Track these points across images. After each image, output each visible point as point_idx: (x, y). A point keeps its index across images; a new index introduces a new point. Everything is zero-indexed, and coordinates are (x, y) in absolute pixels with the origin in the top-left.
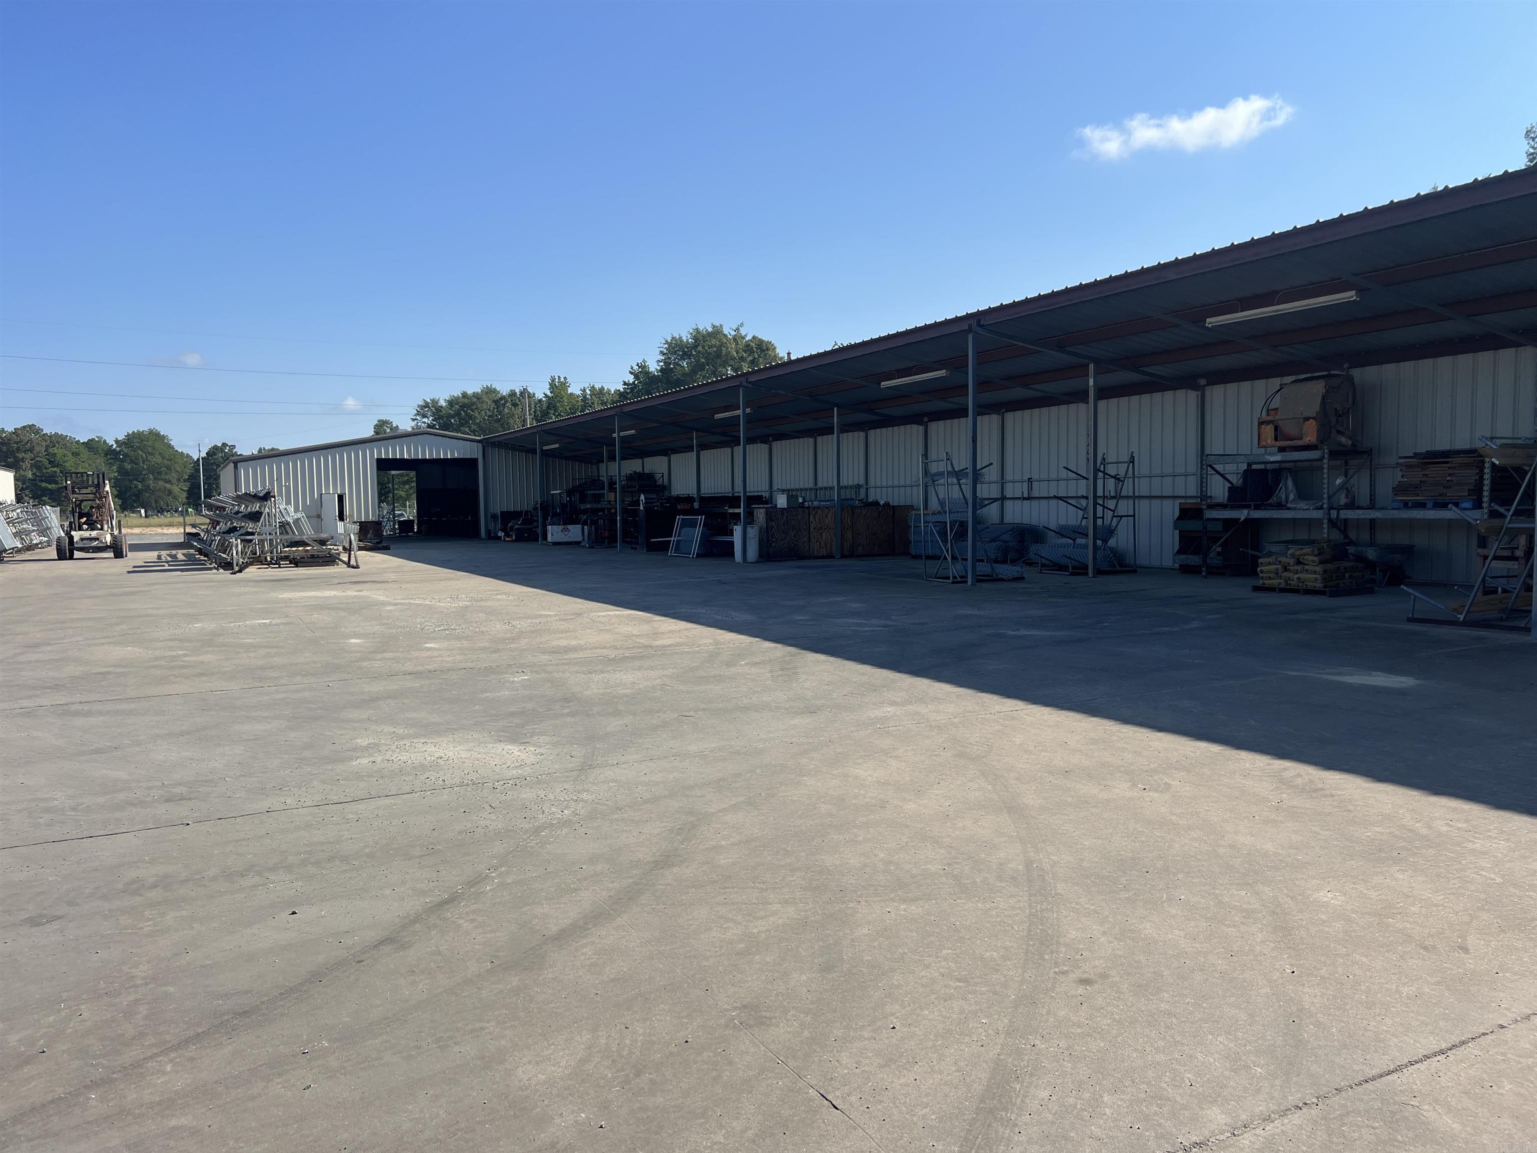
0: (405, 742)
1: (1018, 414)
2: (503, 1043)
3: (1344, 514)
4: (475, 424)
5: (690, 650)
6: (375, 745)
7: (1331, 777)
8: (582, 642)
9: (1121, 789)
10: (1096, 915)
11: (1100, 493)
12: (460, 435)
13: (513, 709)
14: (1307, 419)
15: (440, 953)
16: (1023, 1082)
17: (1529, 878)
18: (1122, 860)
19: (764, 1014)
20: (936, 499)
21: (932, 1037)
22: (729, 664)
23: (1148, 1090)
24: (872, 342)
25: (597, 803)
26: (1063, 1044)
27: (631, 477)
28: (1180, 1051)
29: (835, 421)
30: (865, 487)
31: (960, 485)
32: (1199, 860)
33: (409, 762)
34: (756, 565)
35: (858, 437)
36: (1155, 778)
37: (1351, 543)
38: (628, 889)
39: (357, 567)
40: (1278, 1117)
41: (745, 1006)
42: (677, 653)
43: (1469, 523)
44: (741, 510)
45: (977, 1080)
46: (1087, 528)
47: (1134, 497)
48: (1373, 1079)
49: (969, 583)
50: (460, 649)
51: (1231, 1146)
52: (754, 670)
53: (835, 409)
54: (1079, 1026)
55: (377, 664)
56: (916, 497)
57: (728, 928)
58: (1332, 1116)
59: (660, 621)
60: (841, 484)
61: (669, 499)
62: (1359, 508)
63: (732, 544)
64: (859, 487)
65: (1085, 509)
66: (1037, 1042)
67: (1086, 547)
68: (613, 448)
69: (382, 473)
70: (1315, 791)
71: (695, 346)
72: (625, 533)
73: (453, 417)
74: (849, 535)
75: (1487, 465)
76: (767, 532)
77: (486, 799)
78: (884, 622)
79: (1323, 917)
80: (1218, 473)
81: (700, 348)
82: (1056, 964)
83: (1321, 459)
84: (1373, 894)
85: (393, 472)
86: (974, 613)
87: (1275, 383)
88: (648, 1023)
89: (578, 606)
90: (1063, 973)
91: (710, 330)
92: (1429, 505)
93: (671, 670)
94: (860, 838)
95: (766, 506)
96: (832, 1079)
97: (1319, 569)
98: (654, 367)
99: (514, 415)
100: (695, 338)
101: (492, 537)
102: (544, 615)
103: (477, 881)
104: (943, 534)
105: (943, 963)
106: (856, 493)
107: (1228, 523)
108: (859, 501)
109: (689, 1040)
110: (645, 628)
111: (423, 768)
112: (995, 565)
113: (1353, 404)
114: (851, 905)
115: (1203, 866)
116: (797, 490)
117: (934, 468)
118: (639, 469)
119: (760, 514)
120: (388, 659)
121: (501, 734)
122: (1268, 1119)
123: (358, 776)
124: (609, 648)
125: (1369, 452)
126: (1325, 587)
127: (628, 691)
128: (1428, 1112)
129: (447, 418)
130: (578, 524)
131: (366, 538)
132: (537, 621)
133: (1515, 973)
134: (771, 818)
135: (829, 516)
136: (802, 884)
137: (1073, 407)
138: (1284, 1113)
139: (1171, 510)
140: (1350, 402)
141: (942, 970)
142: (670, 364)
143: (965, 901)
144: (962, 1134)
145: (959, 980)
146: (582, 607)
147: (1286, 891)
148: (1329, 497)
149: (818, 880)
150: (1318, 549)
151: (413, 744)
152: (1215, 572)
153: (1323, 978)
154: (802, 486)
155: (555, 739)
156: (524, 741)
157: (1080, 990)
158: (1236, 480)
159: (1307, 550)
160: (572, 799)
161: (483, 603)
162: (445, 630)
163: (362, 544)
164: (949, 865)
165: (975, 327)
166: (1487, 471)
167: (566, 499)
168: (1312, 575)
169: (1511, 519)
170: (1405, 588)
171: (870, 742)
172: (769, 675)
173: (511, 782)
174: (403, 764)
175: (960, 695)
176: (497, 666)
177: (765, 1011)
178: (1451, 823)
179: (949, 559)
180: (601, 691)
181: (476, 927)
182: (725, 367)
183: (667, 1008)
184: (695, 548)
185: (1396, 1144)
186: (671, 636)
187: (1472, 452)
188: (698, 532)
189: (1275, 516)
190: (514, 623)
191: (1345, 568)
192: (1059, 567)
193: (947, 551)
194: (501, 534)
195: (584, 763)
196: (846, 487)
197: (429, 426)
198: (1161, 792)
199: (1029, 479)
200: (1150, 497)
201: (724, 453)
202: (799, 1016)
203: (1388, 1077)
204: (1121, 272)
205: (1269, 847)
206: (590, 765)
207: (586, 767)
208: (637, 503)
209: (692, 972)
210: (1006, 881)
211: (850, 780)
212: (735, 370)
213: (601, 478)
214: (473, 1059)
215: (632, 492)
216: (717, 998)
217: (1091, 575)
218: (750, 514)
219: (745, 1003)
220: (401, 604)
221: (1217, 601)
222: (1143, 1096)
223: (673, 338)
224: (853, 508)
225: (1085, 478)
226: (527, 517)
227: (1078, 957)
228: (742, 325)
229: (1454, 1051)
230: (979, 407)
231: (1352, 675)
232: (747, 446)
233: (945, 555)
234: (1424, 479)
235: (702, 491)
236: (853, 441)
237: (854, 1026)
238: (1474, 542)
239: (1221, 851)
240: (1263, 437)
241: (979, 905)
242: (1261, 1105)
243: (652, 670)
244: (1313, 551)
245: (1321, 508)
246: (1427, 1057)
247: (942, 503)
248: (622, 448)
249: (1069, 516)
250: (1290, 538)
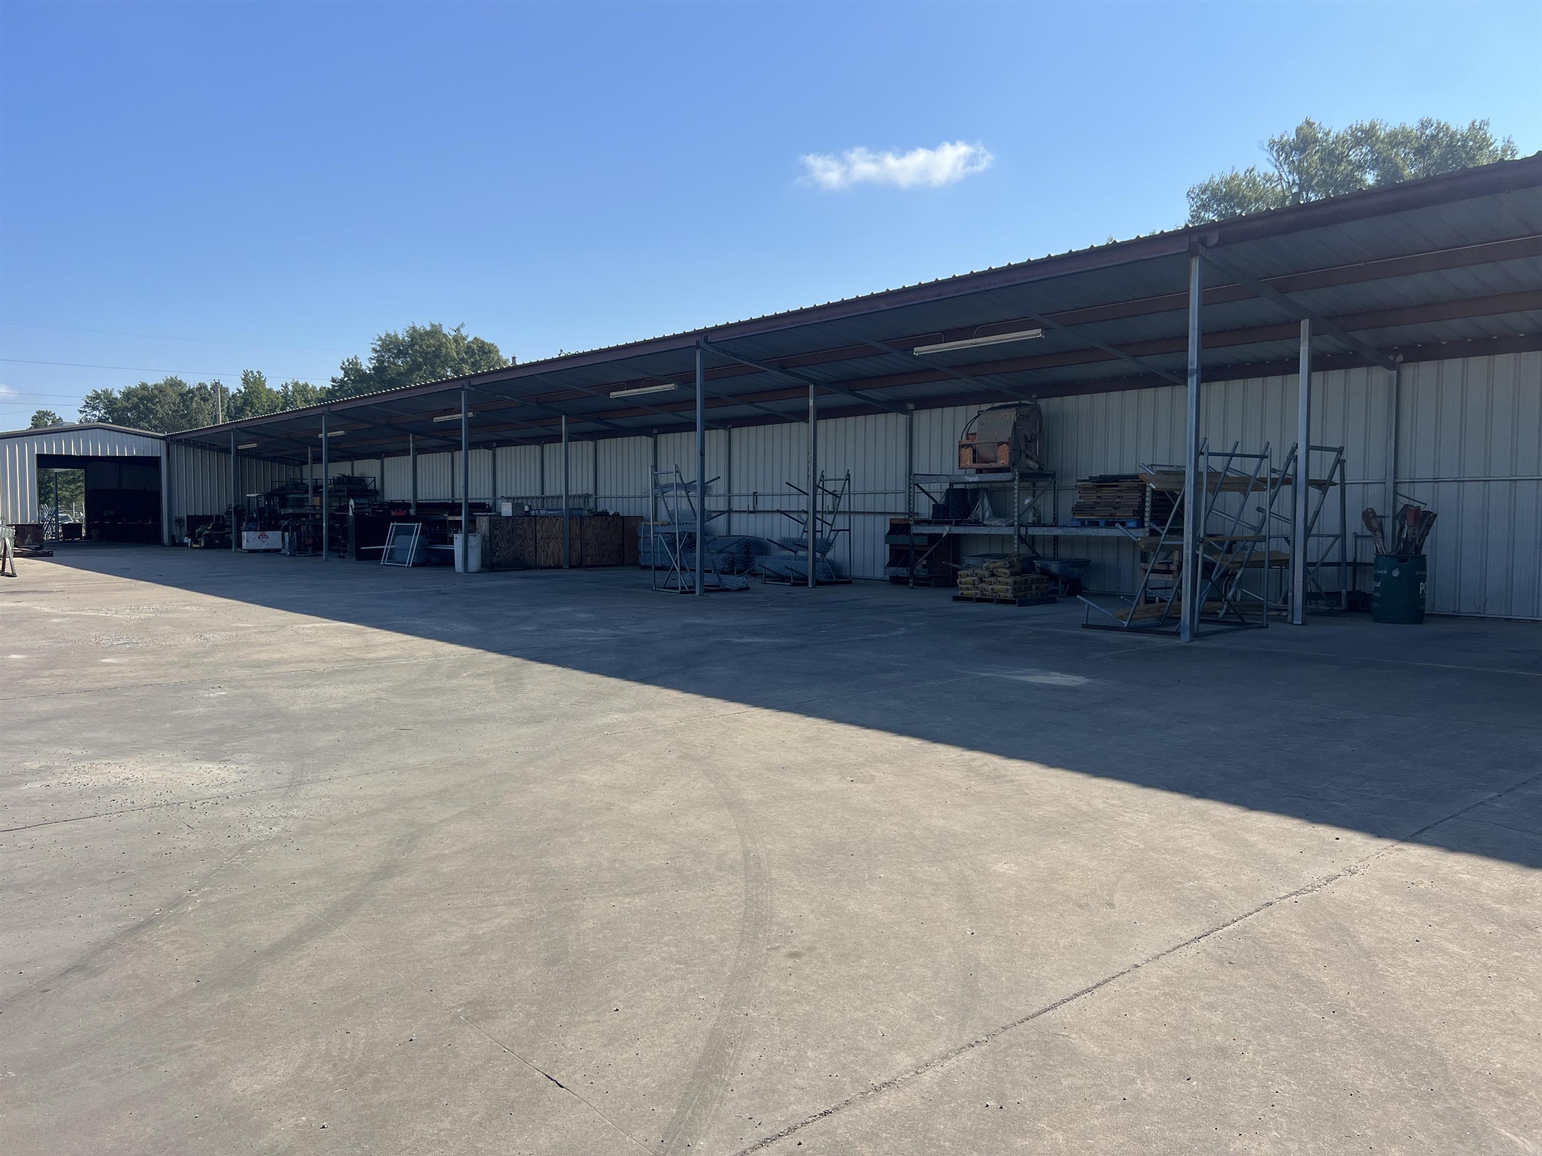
0: (83, 763)
1: (744, 430)
2: (214, 1058)
3: (1033, 531)
4: (156, 418)
5: (407, 662)
6: (48, 767)
7: (1012, 765)
8: (286, 656)
9: (833, 782)
10: (806, 896)
11: (819, 508)
12: (137, 430)
13: (208, 726)
14: (1001, 444)
15: (137, 977)
16: (736, 1047)
17: (1164, 844)
18: (830, 845)
19: (490, 1008)
20: (665, 509)
21: (653, 1015)
22: (451, 676)
23: (846, 1043)
24: (601, 352)
25: (309, 819)
26: (773, 1011)
27: (342, 480)
28: (875, 1008)
29: (563, 429)
30: (594, 497)
31: (688, 497)
32: (898, 842)
33: (90, 784)
34: (477, 575)
35: (587, 447)
36: (862, 770)
37: (1038, 557)
38: (346, 901)
39: (13, 575)
40: (954, 1054)
41: (471, 1003)
42: (393, 666)
43: (1134, 541)
44: (462, 518)
45: (695, 1049)
46: (807, 541)
47: (850, 513)
48: (1033, 1017)
49: (697, 593)
50: (144, 664)
51: (915, 1082)
52: (476, 682)
53: (563, 417)
54: (788, 994)
55: (45, 681)
56: (645, 508)
57: (452, 932)
58: (998, 1050)
59: (373, 633)
60: (569, 493)
61: (382, 505)
62: (1044, 525)
63: (452, 552)
64: (587, 496)
65: (805, 524)
66: (750, 1011)
67: (805, 559)
68: (320, 449)
69: (42, 470)
70: (998, 777)
71: (412, 344)
72: (332, 541)
73: (130, 410)
74: (577, 545)
75: (1148, 489)
76: (491, 540)
77: (184, 820)
78: (614, 632)
79: (1000, 885)
80: (924, 491)
81: (417, 347)
82: (769, 941)
83: (1013, 481)
84: (1041, 864)
85: (56, 470)
86: (701, 622)
87: (974, 409)
88: (371, 1026)
89: (280, 617)
90: (774, 949)
91: (428, 328)
92: (1102, 523)
93: (386, 683)
94: (586, 840)
95: (489, 514)
96: (557, 1061)
97: (1010, 580)
98: (367, 365)
99: (203, 410)
100: (412, 337)
101: (176, 543)
102: (242, 627)
103: (180, 900)
104: (672, 545)
105: (665, 949)
106: (585, 503)
107: (933, 538)
108: (588, 510)
109: (414, 1038)
110: (357, 640)
111: (107, 790)
112: (721, 576)
113: (1040, 431)
114: (577, 902)
115: (901, 847)
116: (522, 498)
117: (663, 481)
118: (348, 473)
119: (483, 523)
120: (58, 676)
121: (197, 752)
122: (946, 1057)
123: (30, 801)
124: (316, 661)
125: (1052, 476)
126: (1015, 597)
127: (339, 706)
128: (1075, 1039)
129: (123, 411)
130: (278, 530)
131: (23, 543)
132: (234, 634)
133: (1150, 922)
134: (496, 826)
135: (557, 526)
136: (527, 886)
137: (795, 425)
138: (959, 1052)
139: (882, 526)
140: (1038, 430)
141: (663, 955)
142: (384, 361)
143: (686, 891)
144: (680, 1097)
145: (679, 963)
146: (284, 618)
147: (970, 865)
148: (1019, 516)
149: (543, 881)
150: (1010, 563)
151: (94, 766)
152: (921, 583)
153: (996, 937)
154: (528, 495)
155: (259, 756)
156: (225, 758)
157: (790, 963)
158: (938, 498)
159: (1000, 563)
160: (281, 816)
161: (170, 615)
162: (125, 644)
163: (18, 550)
164: (672, 859)
165: (702, 344)
166: (1148, 494)
167: (263, 503)
168: (1004, 587)
169: (1165, 537)
170: (1080, 598)
171: (596, 749)
172: (493, 687)
173: (211, 801)
174: (82, 787)
175: (686, 701)
176: (189, 682)
177: (491, 1005)
178: (1107, 800)
179: (678, 569)
180: (309, 706)
181: (178, 948)
182: (444, 368)
183: (390, 1010)
184: (411, 557)
185: (1048, 1067)
186: (385, 648)
187: (1134, 477)
188: (414, 541)
189: (973, 532)
190: (207, 636)
191: (1032, 580)
192: (782, 578)
193: (676, 562)
194: (187, 540)
195: (293, 778)
196: (574, 497)
197: (100, 420)
198: (867, 783)
199: (754, 493)
200: (864, 513)
201: (443, 458)
202: (525, 1007)
203: (1045, 1014)
204: (837, 299)
205: (958, 828)
206: (300, 781)
207: (295, 784)
208: (346, 508)
209: (416, 976)
210: (725, 870)
211: (577, 785)
212: (456, 372)
213: (305, 481)
214: (180, 1076)
215: (340, 497)
216: (442, 997)
217: (810, 586)
218: (472, 522)
219: (470, 999)
220: (71, 616)
221: (922, 610)
222: (842, 1048)
223: (388, 335)
224: (581, 517)
225: (805, 494)
226: (219, 523)
227: (789, 934)
228: (463, 325)
229: (1098, 989)
230: (707, 421)
231: (1034, 675)
232: (470, 452)
233: (674, 566)
234: (1098, 500)
235: (419, 497)
236: (582, 450)
237: (579, 1011)
238: (1138, 556)
239: (917, 832)
240: (963, 459)
241: (700, 894)
242: (940, 1047)
243: (365, 683)
244: (1005, 564)
245: (1013, 525)
246: (1077, 995)
247: (671, 515)
248: (329, 449)
249: (791, 530)
250: (987, 552)
